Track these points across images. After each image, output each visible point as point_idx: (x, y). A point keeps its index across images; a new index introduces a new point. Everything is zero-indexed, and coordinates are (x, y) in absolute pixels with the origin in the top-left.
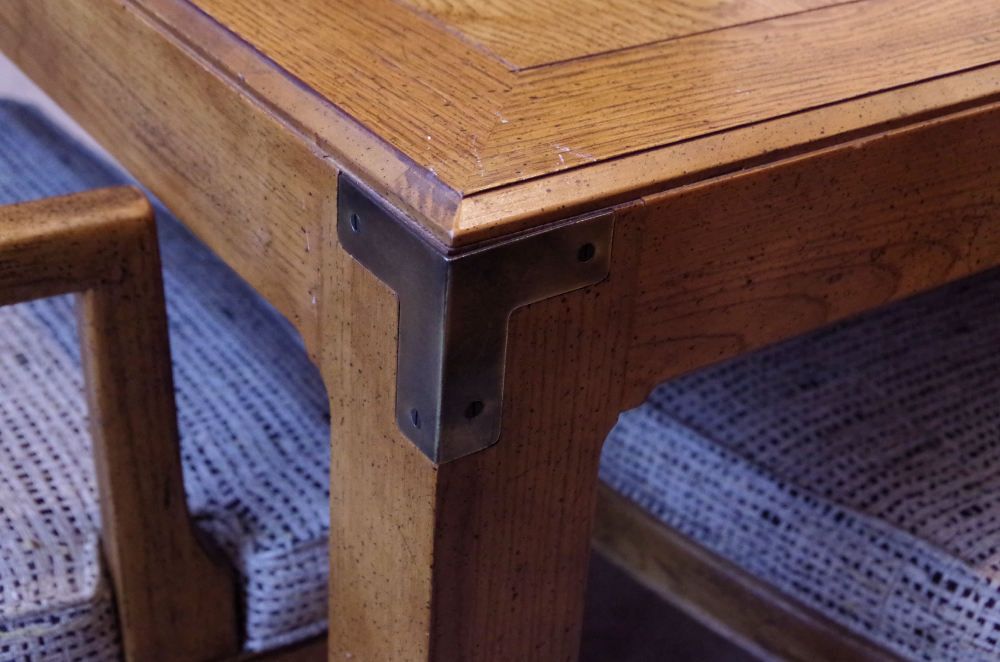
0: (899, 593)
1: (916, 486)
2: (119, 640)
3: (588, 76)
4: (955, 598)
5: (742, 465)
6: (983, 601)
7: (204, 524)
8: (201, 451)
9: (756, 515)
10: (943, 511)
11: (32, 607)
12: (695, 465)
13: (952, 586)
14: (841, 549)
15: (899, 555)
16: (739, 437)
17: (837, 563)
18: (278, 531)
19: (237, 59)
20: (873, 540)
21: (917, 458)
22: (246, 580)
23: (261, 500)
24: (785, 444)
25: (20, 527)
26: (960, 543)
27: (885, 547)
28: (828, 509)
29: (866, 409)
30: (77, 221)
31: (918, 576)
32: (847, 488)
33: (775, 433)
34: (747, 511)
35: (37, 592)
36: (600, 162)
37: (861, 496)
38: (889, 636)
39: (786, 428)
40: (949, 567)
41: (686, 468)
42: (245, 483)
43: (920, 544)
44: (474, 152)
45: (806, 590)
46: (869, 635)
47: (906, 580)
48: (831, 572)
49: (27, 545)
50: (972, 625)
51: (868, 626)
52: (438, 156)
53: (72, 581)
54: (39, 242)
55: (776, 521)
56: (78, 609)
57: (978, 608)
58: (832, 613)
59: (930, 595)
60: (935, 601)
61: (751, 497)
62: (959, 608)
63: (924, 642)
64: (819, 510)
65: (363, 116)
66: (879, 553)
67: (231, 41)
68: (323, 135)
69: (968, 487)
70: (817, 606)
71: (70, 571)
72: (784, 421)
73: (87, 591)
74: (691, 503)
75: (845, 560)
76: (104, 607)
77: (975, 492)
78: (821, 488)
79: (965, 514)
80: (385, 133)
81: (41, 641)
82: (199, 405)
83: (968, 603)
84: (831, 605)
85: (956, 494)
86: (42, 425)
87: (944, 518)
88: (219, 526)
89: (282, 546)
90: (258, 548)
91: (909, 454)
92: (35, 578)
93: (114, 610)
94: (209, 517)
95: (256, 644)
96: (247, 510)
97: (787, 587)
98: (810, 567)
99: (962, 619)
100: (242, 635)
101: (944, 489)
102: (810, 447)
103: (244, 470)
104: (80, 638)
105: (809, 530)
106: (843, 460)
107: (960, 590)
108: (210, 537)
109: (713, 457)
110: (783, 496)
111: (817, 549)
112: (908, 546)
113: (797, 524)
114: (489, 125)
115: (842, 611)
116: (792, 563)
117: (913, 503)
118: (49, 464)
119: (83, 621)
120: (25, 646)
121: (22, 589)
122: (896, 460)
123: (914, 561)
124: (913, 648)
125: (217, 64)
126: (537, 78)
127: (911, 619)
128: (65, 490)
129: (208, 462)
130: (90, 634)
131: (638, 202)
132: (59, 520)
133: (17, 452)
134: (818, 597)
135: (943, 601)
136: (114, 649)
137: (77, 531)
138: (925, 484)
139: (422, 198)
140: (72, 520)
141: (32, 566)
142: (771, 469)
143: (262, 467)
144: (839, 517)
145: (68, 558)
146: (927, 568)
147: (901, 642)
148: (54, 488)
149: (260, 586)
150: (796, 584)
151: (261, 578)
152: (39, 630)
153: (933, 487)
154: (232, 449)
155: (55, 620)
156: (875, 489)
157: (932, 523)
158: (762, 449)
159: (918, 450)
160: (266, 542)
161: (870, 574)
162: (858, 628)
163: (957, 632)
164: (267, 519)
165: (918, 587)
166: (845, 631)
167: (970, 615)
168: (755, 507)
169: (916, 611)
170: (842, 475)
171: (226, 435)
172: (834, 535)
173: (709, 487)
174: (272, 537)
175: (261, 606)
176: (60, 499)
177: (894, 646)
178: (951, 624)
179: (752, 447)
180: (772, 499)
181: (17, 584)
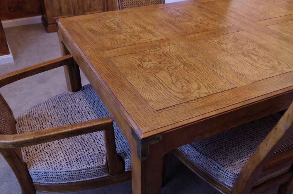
0: (213, 169)
1: (218, 154)
2: (108, 169)
3: (163, 112)
4: (221, 171)
5: (194, 149)
6: (224, 172)
7: (120, 155)
8: (120, 144)
9: (196, 156)
10: (221, 158)
11: (97, 166)
12: (188, 148)
13: (220, 169)
14: (206, 162)
15: (214, 164)
16: (194, 145)
17: (206, 164)
18: (129, 156)
19: (121, 108)
20: (210, 161)
21: (219, 150)
22: (125, 163)
23: (127, 152)
24: (201, 146)
25: (96, 154)
26: (222, 163)
27: (212, 163)
28: (205, 157)
29: (213, 141)
30: (103, 122)
31: (216, 167)
32: (208, 154)
33: (199, 144)
34: (195, 155)
35: (98, 164)
36: (161, 128)
37: (210, 155)
38: (213, 175)
39: (201, 144)
40: (220, 167)
41: (187, 148)
42: (125, 149)
43: (216, 163)
44: (146, 126)
45: (202, 167)
46: (210, 174)
47: (214, 168)
48: (205, 165)
49: (97, 157)
50: (223, 175)
51: (210, 173)
52: (142, 127)
53: (102, 162)
54: (98, 125)
55: (198, 157)
56: (103, 166)
57: (224, 173)
58: (206, 170)
59: (217, 170)
60: (218, 171)
61: (195, 153)
62: (221, 172)
63: (217, 176)
64: (204, 157)
65: (134, 120)
66: (211, 164)
67: (121, 105)
68: (130, 121)
69: (225, 155)
70: (204, 169)
71: (102, 161)
72: (201, 143)
73: (104, 164)
74: (188, 153)
75: (207, 164)
76: (106, 165)
77: (226, 155)
78: (204, 153)
79: (224, 159)
80: (136, 122)
81: (98, 170)
82: (121, 137)
83: (222, 172)
84: (205, 169)
85: (223, 156)
86: (100, 139)
87: (221, 159)
88: (122, 155)
89: (129, 159)
90: (126, 159)
91: (218, 149)
92: (98, 162)
93: (108, 166)
94: (121, 154)
95: (126, 170)
96: (125, 153)
97: (200, 166)
98: (203, 164)
99: (222, 174)
100: (124, 169)
101: (222, 155)
102: (204, 147)
103: (125, 147)
104: (103, 169)
105: (202, 159)
106: (208, 149)
107: (221, 170)
108: (121, 156)
109: (191, 147)
110: (199, 154)
111: (203, 162)
112: (215, 163)
113: (201, 158)
114: (149, 121)
115: (207, 170)
116: (200, 163)
117: (216, 157)
118: (100, 145)
119: (104, 167)
120: (96, 170)
121: (96, 163)
122: (216, 150)
123: (216, 165)
124: (216, 177)
125: (119, 108)
126: (157, 113)
127: (215, 173)
128: (102, 149)
129: (121, 146)
130: (105, 169)
131: (165, 133)
132: (101, 154)
133: (97, 143)
134: (204, 168)
135: (219, 171)
136: (108, 171)
137: (104, 155)
138: (219, 154)
139: (139, 133)
140: (103, 153)
141: (98, 160)
142: (198, 150)
143: (128, 147)
144: (206, 158)
145: (102, 159)
146: (217, 166)
147: (214, 176)
148: (101, 149)
149: (127, 164)
150: (201, 166)
151: (127, 163)
152: (98, 168)
153: (220, 154)
154: (124, 144)
155: (100, 167)
156: (212, 154)
157: (219, 160)
158: (197, 147)
159: (219, 148)
160: (128, 158)
161: (210, 166)
162: (209, 173)
163: (221, 175)
164: (128, 155)
165: (216, 169)
166: (207, 173)
167: (223, 173)
168: (196, 155)
169: (216, 172)
170: (208, 152)
171: (123, 142)
172: (206, 160)
173: (190, 151)
174: (128, 157)
175: (127, 166)
176: (102, 150)
177: (213, 176)
178: (220, 174)
179: (196, 146)
180: (198, 154)
181: (96, 162)
